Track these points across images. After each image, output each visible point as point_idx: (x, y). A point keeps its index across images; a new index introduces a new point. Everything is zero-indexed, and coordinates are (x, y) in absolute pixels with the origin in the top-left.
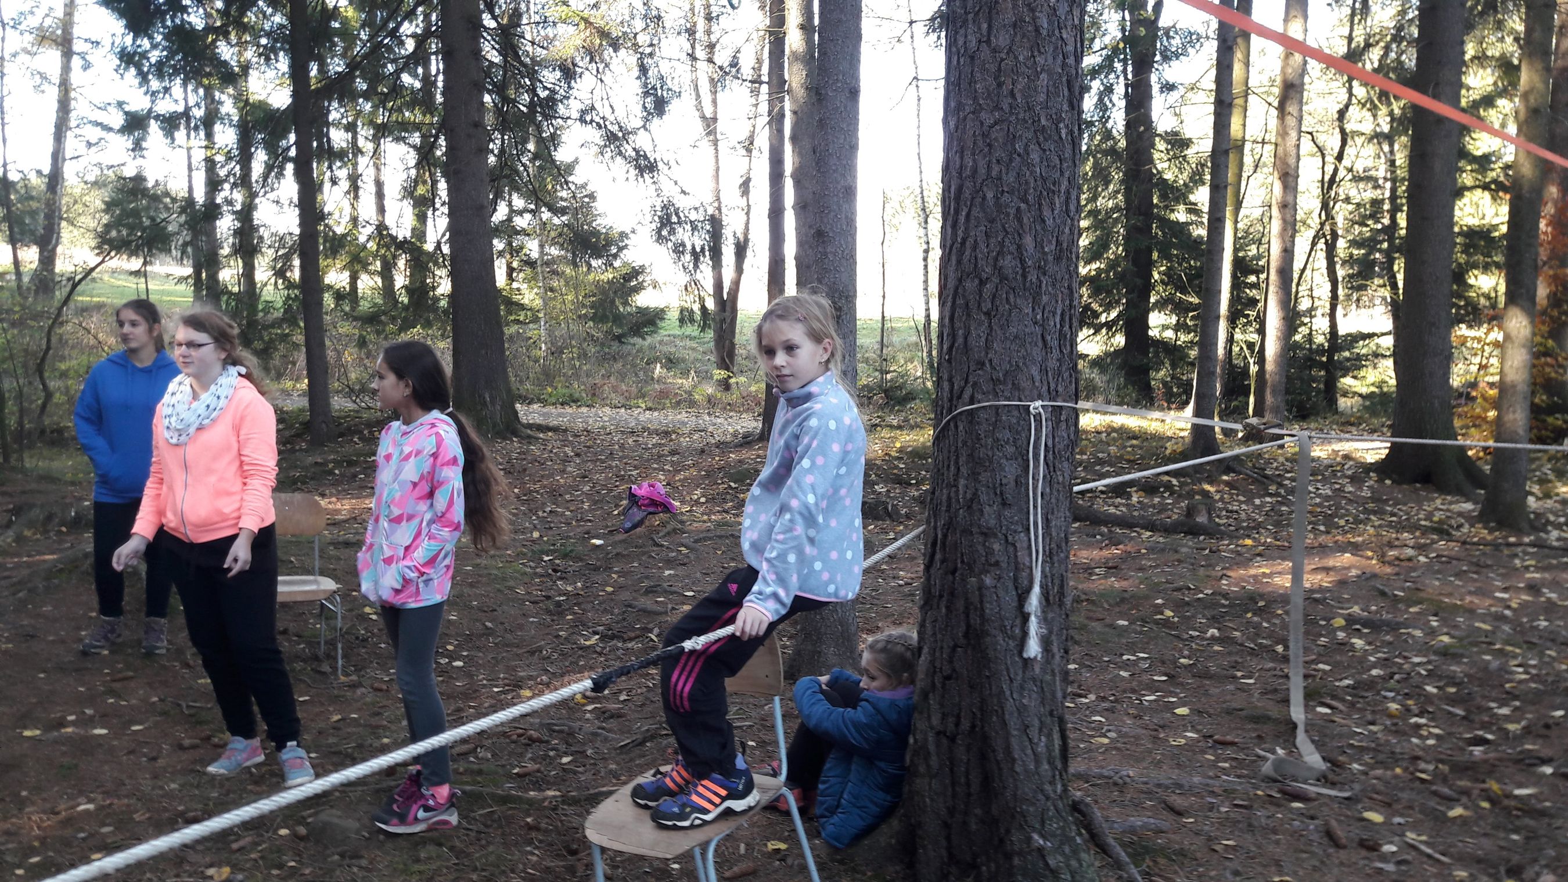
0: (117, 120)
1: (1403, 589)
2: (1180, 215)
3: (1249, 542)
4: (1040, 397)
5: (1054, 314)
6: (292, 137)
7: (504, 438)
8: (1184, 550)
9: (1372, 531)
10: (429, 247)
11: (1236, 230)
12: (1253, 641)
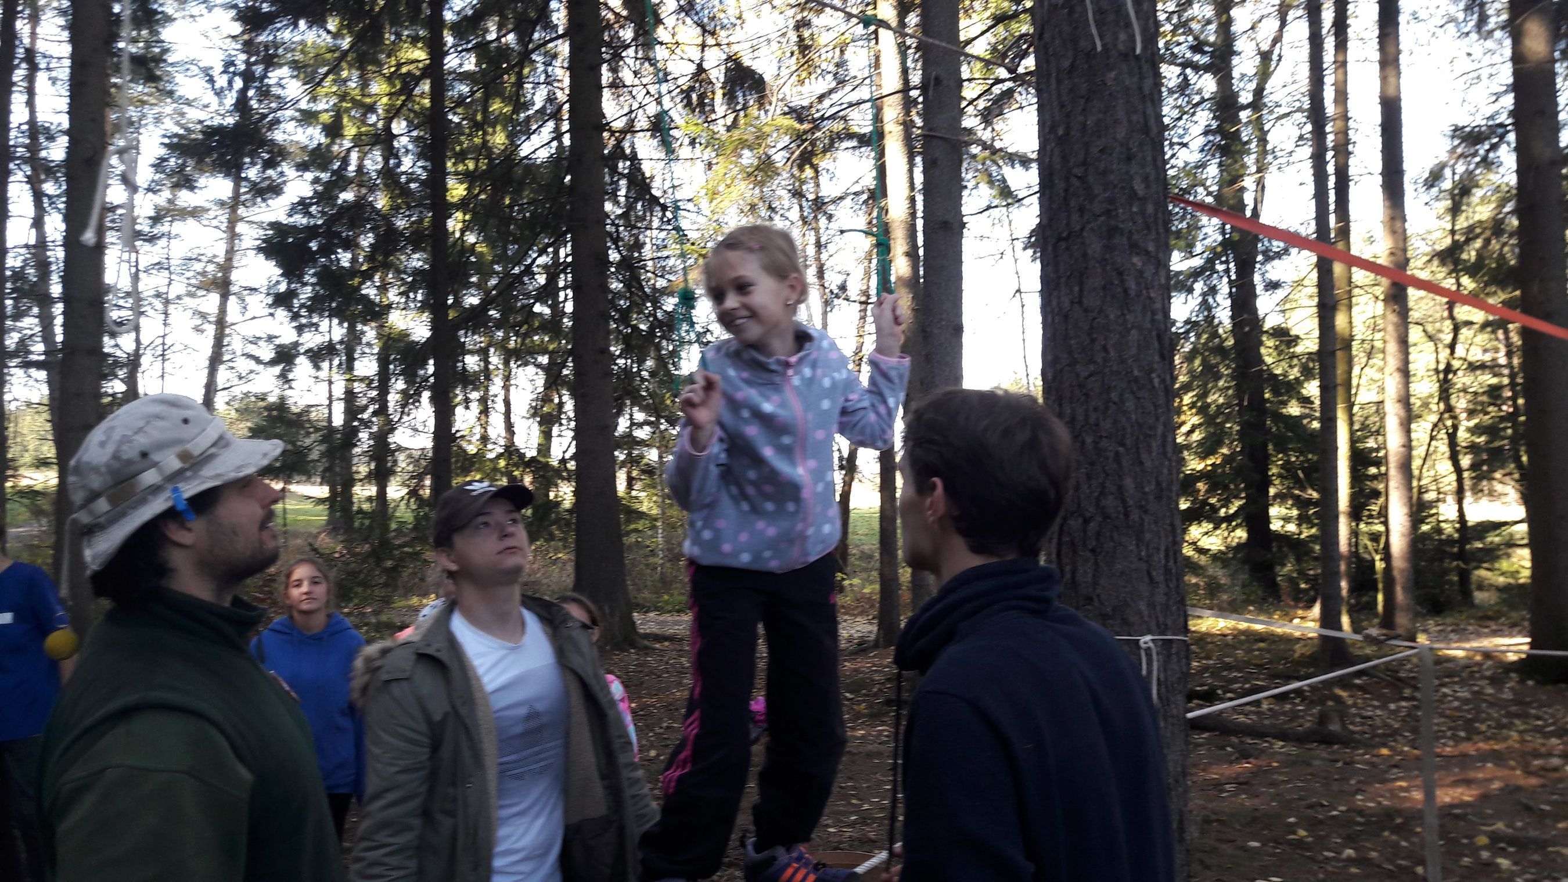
0: (267, 353)
1: (1549, 803)
2: (1294, 409)
3: (1385, 751)
4: (1149, 632)
5: (1158, 549)
6: (431, 369)
7: (623, 650)
8: (1317, 763)
9: (1515, 735)
10: (554, 460)
11: (1351, 423)
12: (1391, 861)
